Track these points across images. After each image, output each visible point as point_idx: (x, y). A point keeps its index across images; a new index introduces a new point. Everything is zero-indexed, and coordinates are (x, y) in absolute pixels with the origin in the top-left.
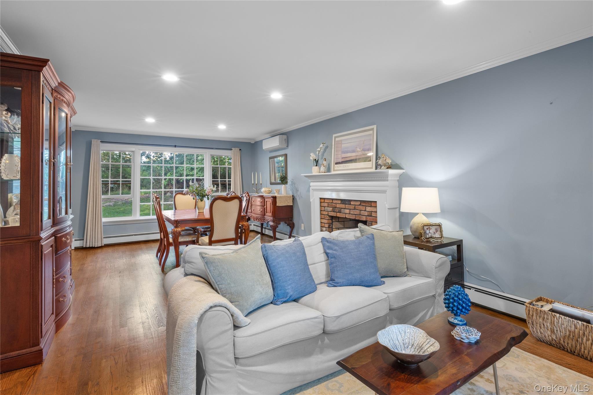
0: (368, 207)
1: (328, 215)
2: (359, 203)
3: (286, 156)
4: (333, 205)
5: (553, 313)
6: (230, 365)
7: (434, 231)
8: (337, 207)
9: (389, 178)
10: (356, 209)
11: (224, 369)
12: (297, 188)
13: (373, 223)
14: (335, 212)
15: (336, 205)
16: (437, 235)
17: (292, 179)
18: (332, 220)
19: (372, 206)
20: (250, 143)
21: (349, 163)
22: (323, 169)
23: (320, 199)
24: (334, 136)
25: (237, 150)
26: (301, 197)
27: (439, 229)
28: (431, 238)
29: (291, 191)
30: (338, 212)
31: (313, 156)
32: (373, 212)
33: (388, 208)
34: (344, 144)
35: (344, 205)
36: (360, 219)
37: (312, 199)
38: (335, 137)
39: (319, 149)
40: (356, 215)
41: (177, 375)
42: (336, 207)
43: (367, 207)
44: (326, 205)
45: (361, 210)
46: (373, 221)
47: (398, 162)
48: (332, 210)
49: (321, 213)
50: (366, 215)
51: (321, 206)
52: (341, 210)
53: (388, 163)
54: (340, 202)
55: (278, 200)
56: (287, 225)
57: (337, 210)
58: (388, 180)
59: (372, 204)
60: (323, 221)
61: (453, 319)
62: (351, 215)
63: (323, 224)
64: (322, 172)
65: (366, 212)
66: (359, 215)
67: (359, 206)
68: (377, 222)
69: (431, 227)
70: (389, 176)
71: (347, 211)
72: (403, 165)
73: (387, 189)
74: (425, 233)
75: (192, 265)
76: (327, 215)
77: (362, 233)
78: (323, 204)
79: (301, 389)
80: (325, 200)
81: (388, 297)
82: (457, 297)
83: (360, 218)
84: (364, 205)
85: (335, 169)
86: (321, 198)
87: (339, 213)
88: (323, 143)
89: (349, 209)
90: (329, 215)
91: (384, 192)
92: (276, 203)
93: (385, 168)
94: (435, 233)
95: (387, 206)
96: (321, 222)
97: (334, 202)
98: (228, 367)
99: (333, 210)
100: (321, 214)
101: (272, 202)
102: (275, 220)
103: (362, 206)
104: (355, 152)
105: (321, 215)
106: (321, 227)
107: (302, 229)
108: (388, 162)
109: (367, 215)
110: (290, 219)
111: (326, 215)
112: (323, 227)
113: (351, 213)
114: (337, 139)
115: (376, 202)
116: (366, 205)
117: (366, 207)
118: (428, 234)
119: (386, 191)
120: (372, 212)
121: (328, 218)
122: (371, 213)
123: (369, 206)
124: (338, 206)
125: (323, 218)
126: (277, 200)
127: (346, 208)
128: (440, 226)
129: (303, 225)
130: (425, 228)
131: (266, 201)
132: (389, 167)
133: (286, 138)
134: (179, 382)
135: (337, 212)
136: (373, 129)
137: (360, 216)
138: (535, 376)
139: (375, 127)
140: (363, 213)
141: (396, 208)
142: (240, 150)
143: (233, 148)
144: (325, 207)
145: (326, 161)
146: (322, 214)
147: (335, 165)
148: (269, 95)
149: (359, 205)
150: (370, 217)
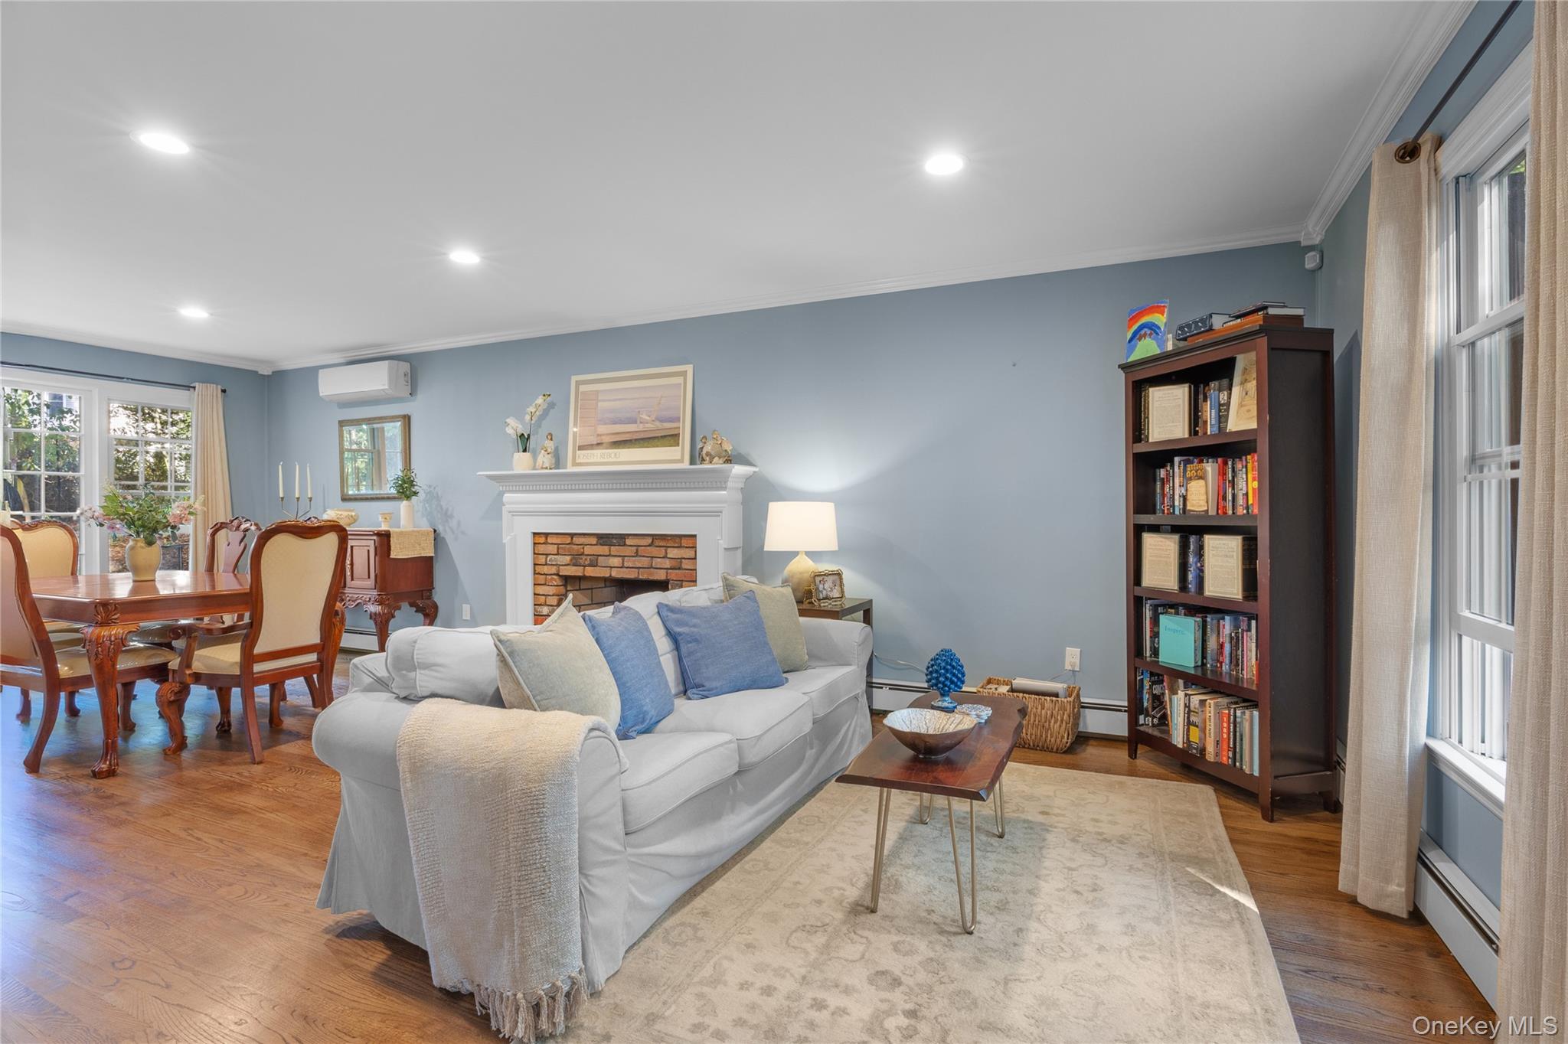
0: (672, 549)
1: (558, 575)
2: (649, 541)
3: (407, 420)
4: (573, 549)
5: (1015, 694)
6: (619, 847)
7: (831, 585)
8: (586, 553)
9: (729, 484)
10: (641, 556)
11: (610, 857)
12: (447, 510)
13: (684, 583)
14: (580, 566)
15: (583, 548)
16: (836, 594)
17: (430, 486)
18: (565, 585)
19: (684, 547)
20: (256, 372)
21: (619, 448)
22: (544, 459)
23: (534, 537)
24: (574, 379)
25: (214, 390)
26: (463, 533)
27: (838, 582)
28: (827, 598)
29: (425, 519)
30: (589, 566)
31: (514, 426)
32: (684, 558)
33: (725, 549)
34: (604, 401)
35: (606, 548)
36: (651, 578)
37: (509, 537)
38: (578, 383)
39: (532, 409)
40: (641, 570)
41: (542, 879)
42: (583, 554)
43: (669, 550)
44: (553, 549)
45: (652, 557)
46: (684, 579)
47: (743, 451)
48: (571, 560)
49: (535, 570)
50: (666, 567)
51: (534, 553)
52: (597, 560)
53: (726, 451)
54: (594, 540)
55: (396, 541)
56: (416, 612)
57: (586, 559)
58: (725, 489)
59: (683, 541)
60: (541, 590)
61: (940, 703)
62: (625, 569)
63: (543, 597)
64: (542, 468)
65: (667, 561)
66: (648, 568)
67: (648, 548)
68: (696, 581)
69: (826, 578)
70: (730, 479)
71: (616, 561)
72: (754, 456)
73: (724, 507)
74: (817, 589)
75: (436, 671)
76: (554, 574)
77: (730, 590)
78: (541, 549)
79: (702, 886)
80: (549, 539)
81: (811, 699)
82: (950, 665)
83: (651, 574)
84: (661, 544)
85: (577, 461)
86: (535, 534)
87: (592, 568)
88: (544, 395)
89: (620, 556)
90: (561, 574)
91: (716, 513)
92: (390, 549)
93: (721, 461)
94: (832, 590)
95: (723, 544)
96: (535, 594)
97: (581, 540)
98: (616, 852)
99: (574, 561)
100: (535, 573)
101: (376, 548)
102: (384, 597)
103: (657, 547)
104: (635, 422)
105: (536, 576)
106: (535, 605)
107: (464, 618)
108: (727, 449)
109: (669, 567)
110: (426, 594)
111: (551, 575)
112: (540, 605)
113: (626, 564)
114: (582, 388)
115: (695, 536)
116: (668, 545)
117: (666, 551)
118: (822, 592)
119: (721, 512)
120: (683, 560)
121: (557, 581)
122: (681, 562)
123: (676, 545)
124: (588, 550)
125: (543, 583)
126: (391, 542)
127: (612, 553)
128: (839, 575)
129: (466, 608)
130: (818, 579)
131: (352, 547)
132: (728, 461)
133: (409, 372)
134: (550, 892)
135: (585, 566)
136: (684, 374)
137: (652, 570)
138: (1010, 783)
139: (689, 368)
140: (657, 562)
141: (737, 548)
142: (224, 391)
143: (197, 385)
144: (547, 555)
145: (551, 439)
146: (539, 574)
147: (578, 452)
148: (444, 254)
149: (649, 546)
150: (677, 571)
